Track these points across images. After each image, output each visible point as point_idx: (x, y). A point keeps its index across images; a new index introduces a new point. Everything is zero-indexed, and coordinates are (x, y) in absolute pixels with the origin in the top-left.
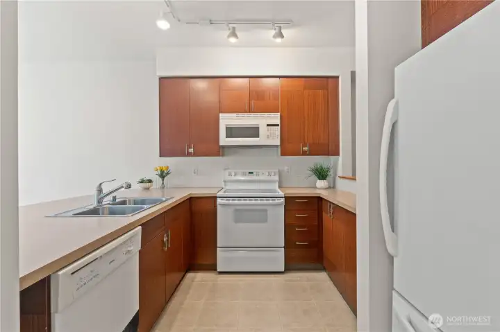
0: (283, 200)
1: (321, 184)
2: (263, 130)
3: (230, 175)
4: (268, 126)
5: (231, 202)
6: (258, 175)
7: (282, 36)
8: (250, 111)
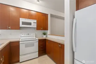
0: (38, 40)
1: (45, 36)
2: (32, 24)
3: (22, 35)
4: (34, 23)
5: (24, 42)
6: (30, 34)
7: (39, 2)
8: (29, 19)
